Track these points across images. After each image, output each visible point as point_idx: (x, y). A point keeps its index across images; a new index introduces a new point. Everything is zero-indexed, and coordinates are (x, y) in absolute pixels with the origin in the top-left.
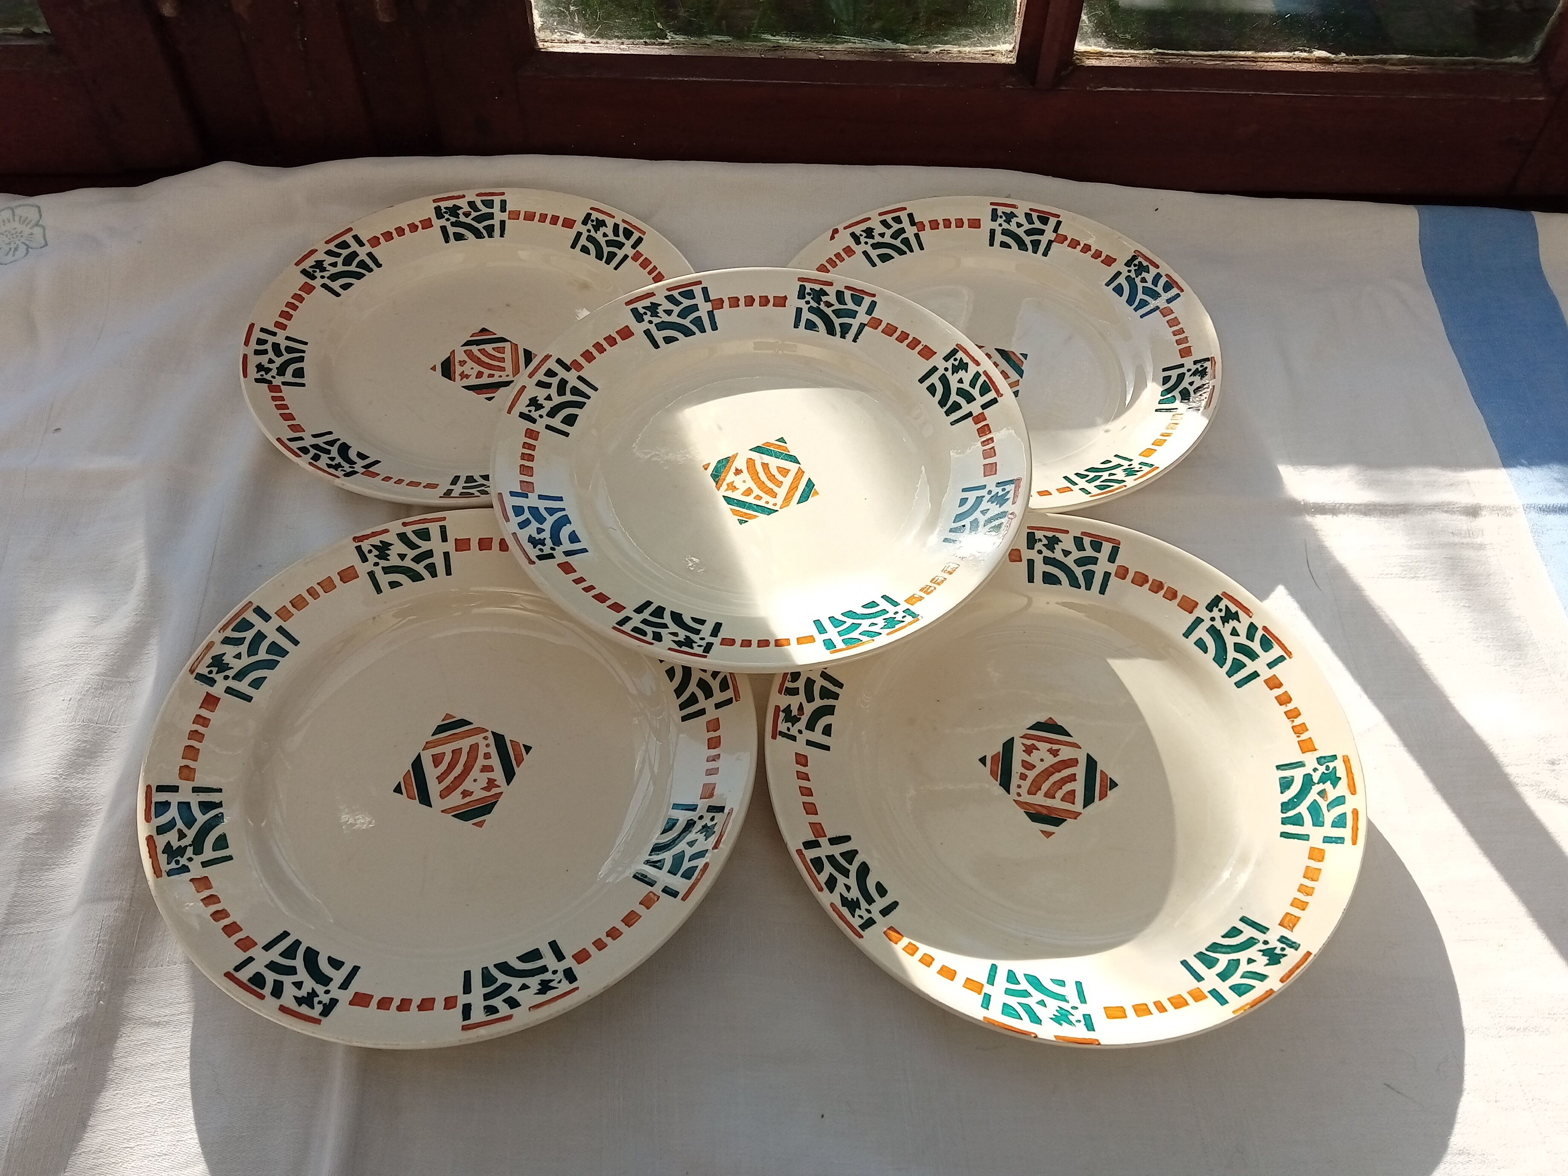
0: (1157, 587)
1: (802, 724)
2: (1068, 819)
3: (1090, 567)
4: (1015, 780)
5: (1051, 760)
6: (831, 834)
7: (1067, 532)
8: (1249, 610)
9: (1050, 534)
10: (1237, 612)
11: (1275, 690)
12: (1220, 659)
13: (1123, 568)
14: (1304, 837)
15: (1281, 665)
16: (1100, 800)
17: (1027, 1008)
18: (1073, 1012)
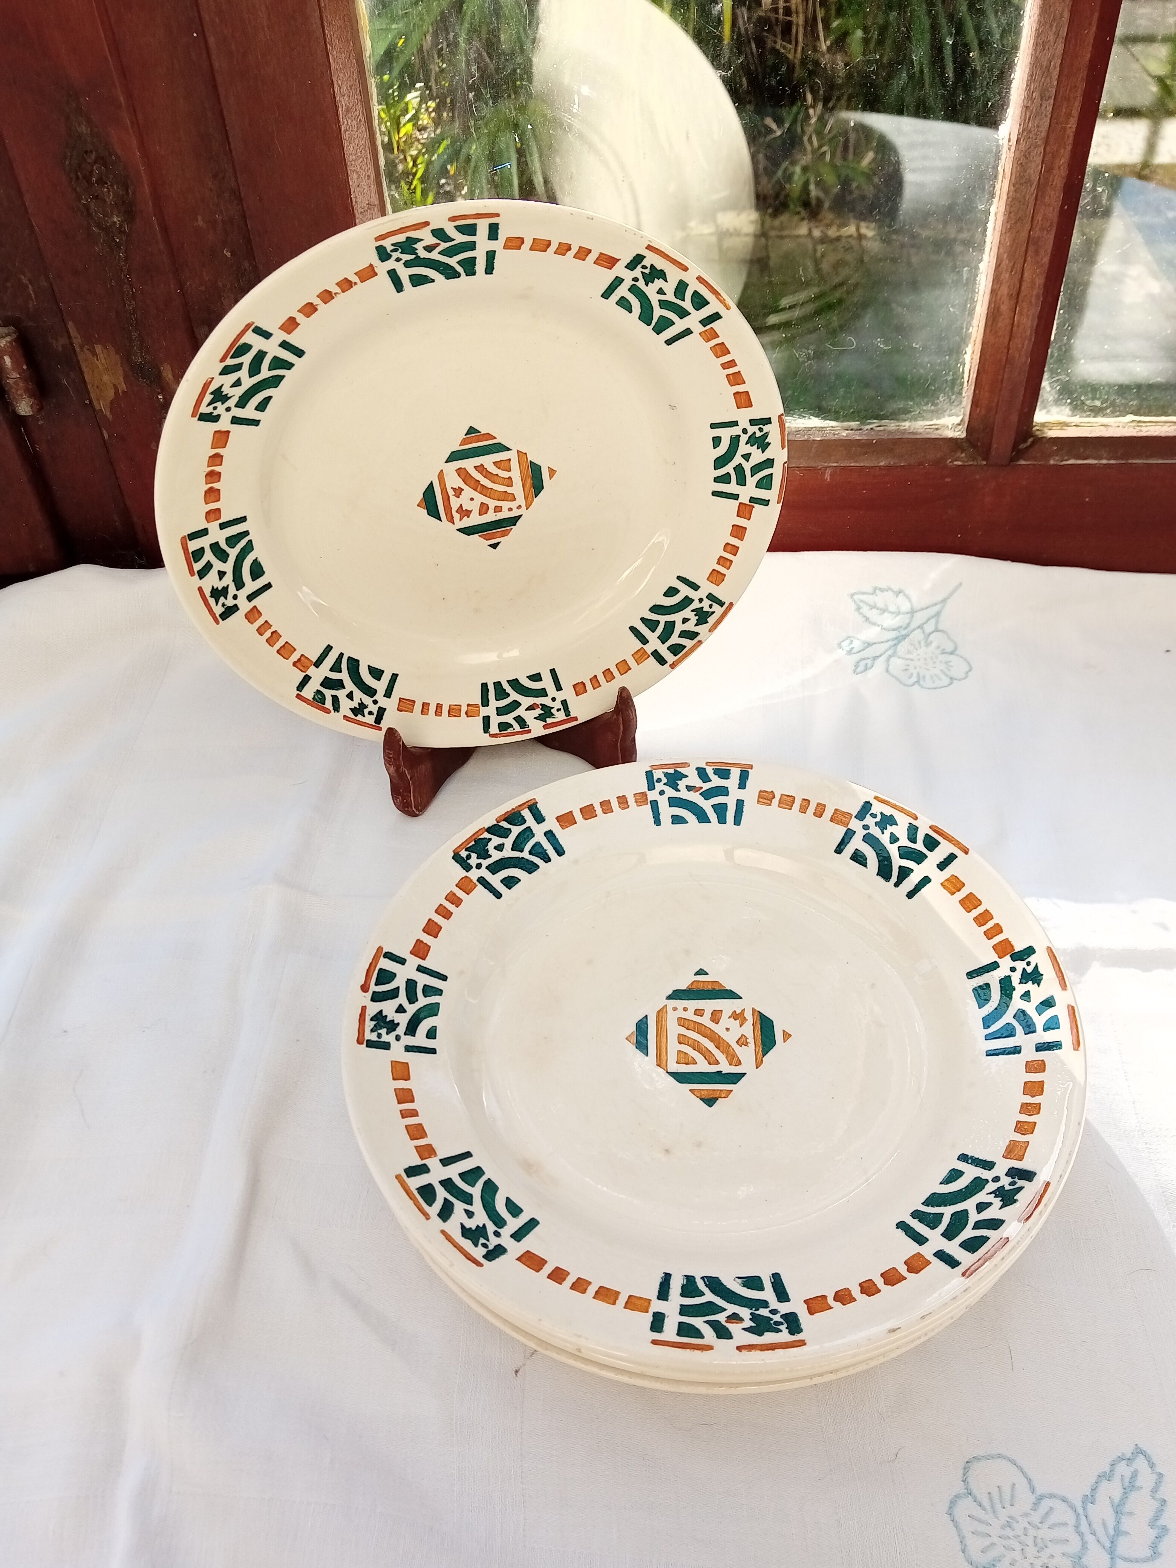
0: (212, 476)
1: (547, 701)
2: (529, 460)
3: (223, 545)
4: (504, 515)
5: (468, 492)
6: (637, 644)
7: (200, 589)
8: (205, 384)
9: (212, 601)
10: (212, 393)
11: (298, 321)
12: (275, 381)
13: (208, 517)
14: (491, 256)
15: (265, 327)
16: (495, 438)
17: (755, 469)
18: (750, 433)
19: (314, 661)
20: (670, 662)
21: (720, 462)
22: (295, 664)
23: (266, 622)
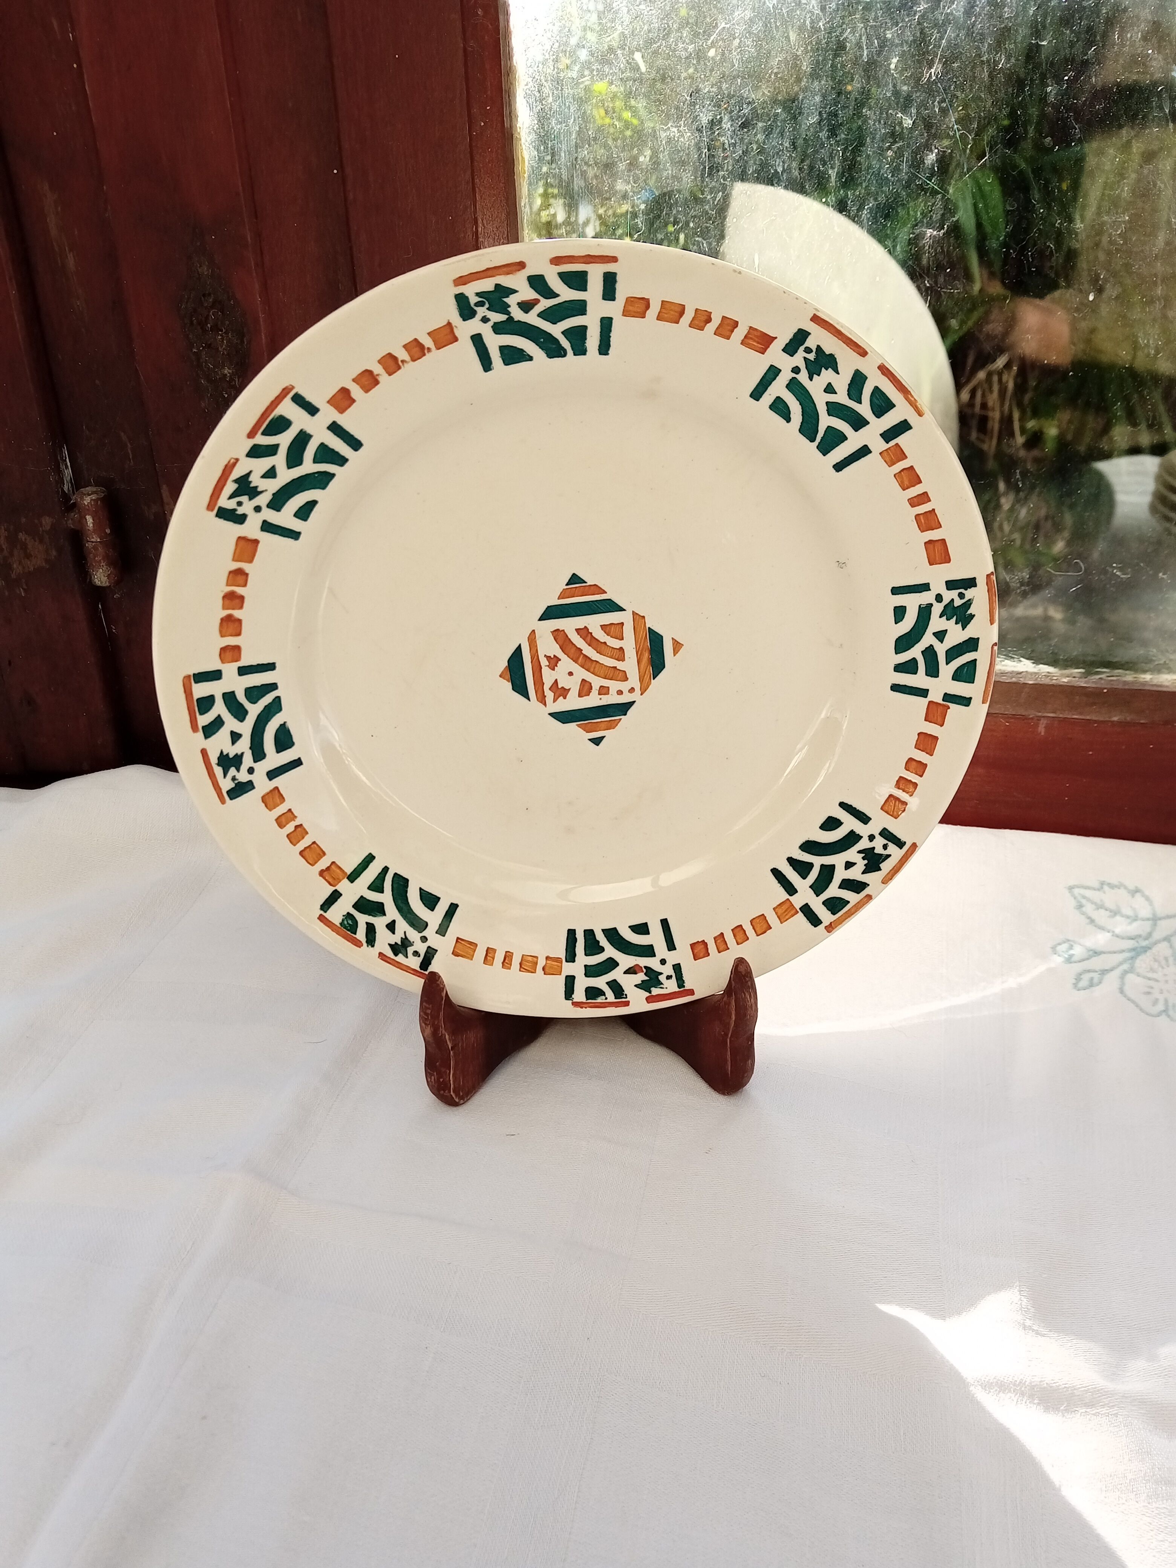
0: (233, 600)
1: (653, 963)
2: (647, 626)
3: (241, 697)
4: (612, 699)
5: (566, 663)
6: (781, 895)
7: (204, 752)
8: (226, 466)
9: (218, 771)
10: (236, 481)
11: (353, 395)
12: (322, 480)
13: (222, 655)
14: (606, 324)
15: (309, 397)
16: (605, 592)
17: (953, 653)
18: (946, 601)
19: (349, 873)
20: (826, 922)
21: (903, 643)
22: (322, 873)
23: (290, 810)
